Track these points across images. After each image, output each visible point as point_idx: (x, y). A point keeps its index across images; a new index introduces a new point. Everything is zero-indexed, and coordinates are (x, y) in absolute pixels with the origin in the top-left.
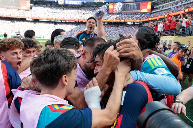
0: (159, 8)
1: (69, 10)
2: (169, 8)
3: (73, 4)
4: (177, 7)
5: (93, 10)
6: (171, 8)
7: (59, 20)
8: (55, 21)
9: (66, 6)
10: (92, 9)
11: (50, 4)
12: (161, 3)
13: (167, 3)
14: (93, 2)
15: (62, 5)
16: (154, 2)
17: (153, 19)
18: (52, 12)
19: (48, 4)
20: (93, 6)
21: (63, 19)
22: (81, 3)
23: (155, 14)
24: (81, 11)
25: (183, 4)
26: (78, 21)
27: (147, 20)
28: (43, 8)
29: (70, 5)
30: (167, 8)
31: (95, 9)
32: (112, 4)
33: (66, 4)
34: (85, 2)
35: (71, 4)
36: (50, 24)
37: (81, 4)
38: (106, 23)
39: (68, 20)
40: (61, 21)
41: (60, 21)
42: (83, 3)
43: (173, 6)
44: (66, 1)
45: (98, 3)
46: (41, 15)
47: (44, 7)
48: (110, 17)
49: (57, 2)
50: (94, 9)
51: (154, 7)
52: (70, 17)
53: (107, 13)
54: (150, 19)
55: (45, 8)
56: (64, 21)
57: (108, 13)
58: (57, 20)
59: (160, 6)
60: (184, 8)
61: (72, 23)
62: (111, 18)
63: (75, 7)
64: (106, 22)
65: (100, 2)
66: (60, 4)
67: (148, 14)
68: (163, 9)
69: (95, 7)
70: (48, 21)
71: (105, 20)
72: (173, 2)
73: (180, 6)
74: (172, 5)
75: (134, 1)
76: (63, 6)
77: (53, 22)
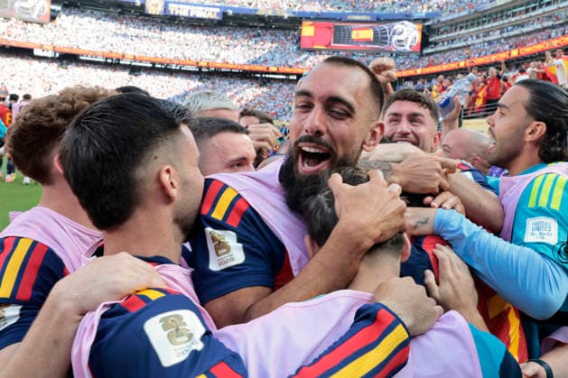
0: (443, 42)
1: (178, 34)
2: (469, 43)
3: (192, 15)
4: (490, 43)
5: (254, 36)
6: (474, 45)
7: (146, 61)
8: (133, 64)
9: (169, 21)
10: (252, 33)
11: (119, 10)
12: (448, 28)
13: (463, 31)
14: (253, 13)
15: (158, 16)
16: (428, 26)
17: (428, 70)
18: (125, 35)
19: (111, 9)
20: (256, 27)
21: (160, 60)
22: (218, 14)
23: (431, 57)
24: (216, 38)
25: (505, 35)
26: (208, 68)
27: (411, 73)
28: (94, 20)
29: (185, 17)
30: (463, 44)
31: (259, 35)
32: (310, 23)
33: (172, 13)
34: (230, 12)
35: (185, 14)
36: (116, 70)
37: (218, 18)
38: (291, 77)
39: (176, 62)
40: (154, 64)
41: (151, 65)
42: (225, 14)
43: (480, 40)
44: (170, 5)
45: (269, 17)
46: (87, 42)
47: (98, 19)
48: (306, 59)
49: (143, 6)
50: (255, 33)
51: (430, 40)
52: (183, 54)
53: (295, 47)
54: (419, 71)
55: (101, 21)
56: (162, 64)
57: (299, 48)
58: (140, 62)
59: (444, 36)
60: (507, 47)
61: (188, 74)
62: (308, 63)
63: (200, 26)
64: (293, 74)
65: (275, 16)
66: (150, 12)
67: (414, 56)
68: (453, 46)
69: (261, 28)
70: (109, 61)
71: (291, 67)
72: (477, 28)
73: (498, 40)
74: (478, 37)
75: (375, 20)
76: (159, 20)
77: (125, 67)
